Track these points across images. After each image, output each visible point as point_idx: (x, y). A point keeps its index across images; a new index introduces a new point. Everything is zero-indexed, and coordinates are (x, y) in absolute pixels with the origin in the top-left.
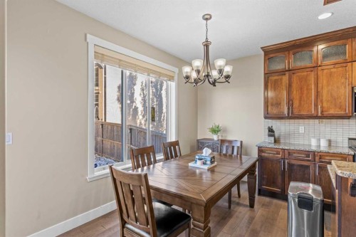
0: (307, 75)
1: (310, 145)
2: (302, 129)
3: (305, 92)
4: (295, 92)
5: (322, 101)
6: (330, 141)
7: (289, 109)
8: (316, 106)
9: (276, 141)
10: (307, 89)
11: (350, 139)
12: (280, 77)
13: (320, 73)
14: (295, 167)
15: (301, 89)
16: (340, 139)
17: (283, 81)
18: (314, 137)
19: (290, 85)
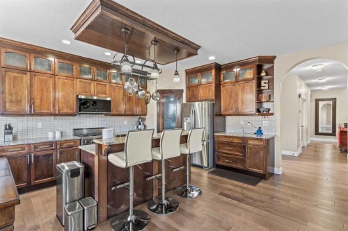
0: (47, 80)
1: (48, 138)
2: (39, 125)
3: (45, 93)
4: (36, 92)
5: (58, 102)
6: (62, 132)
7: (30, 107)
8: (54, 105)
9: (15, 138)
10: (47, 91)
11: (74, 129)
12: (21, 75)
13: (57, 80)
14: (40, 158)
15: (42, 90)
16: (67, 130)
17: (24, 80)
18: (50, 131)
19: (31, 85)
